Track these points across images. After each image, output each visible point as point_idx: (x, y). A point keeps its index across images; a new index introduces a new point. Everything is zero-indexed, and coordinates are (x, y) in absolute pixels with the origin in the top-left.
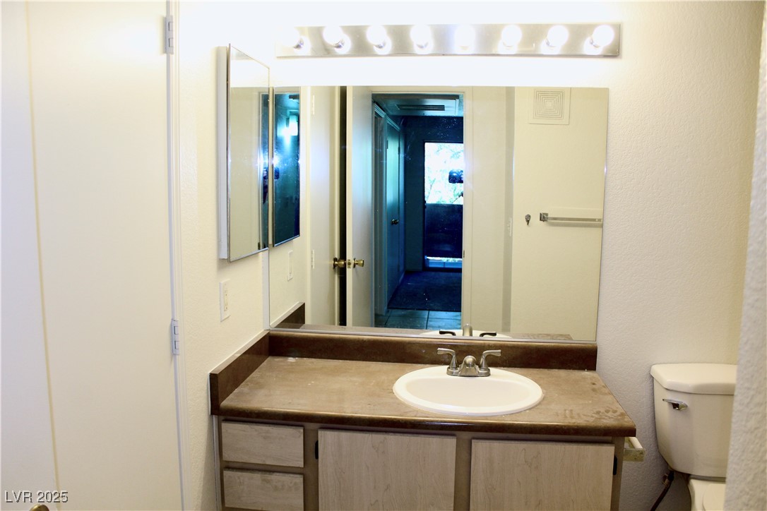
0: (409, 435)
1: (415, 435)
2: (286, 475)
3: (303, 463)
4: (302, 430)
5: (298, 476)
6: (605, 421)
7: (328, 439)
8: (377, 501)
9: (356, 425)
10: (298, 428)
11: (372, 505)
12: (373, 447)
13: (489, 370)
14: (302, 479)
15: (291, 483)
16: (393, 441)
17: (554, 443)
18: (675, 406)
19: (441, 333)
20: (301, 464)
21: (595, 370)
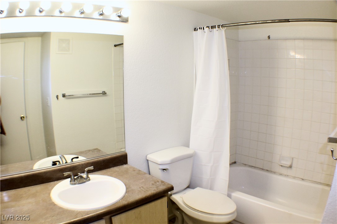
6: (161, 188)
18: (164, 170)
21: (127, 163)
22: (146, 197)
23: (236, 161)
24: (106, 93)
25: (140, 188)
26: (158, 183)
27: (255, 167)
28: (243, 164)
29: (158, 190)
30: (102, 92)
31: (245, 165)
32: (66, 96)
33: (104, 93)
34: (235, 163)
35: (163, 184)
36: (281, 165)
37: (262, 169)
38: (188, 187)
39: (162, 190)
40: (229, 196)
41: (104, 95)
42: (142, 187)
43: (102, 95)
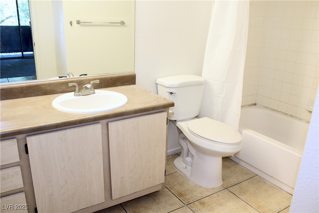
0: (77, 128)
1: (81, 127)
2: (9, 169)
3: (19, 159)
4: (16, 140)
5: (17, 167)
6: (161, 102)
7: (32, 141)
8: (65, 166)
9: (49, 129)
10: (12, 139)
11: (62, 169)
12: (59, 139)
13: (94, 91)
14: (20, 168)
15: (13, 172)
16: (70, 133)
17: (144, 116)
18: (171, 93)
19: (60, 77)
20: (18, 160)
21: (135, 84)
22: (145, 108)
23: (256, 103)
24: (124, 23)
25: (141, 101)
26: (160, 99)
27: (277, 111)
28: (264, 106)
29: (158, 104)
30: (120, 22)
31: (267, 107)
32: (81, 22)
33: (123, 23)
34: (255, 104)
35: (165, 100)
36: (308, 110)
37: (286, 114)
38: (197, 117)
39: (162, 105)
40: (240, 132)
41: (123, 25)
42: (144, 101)
43: (120, 24)
